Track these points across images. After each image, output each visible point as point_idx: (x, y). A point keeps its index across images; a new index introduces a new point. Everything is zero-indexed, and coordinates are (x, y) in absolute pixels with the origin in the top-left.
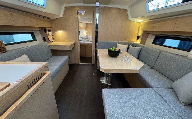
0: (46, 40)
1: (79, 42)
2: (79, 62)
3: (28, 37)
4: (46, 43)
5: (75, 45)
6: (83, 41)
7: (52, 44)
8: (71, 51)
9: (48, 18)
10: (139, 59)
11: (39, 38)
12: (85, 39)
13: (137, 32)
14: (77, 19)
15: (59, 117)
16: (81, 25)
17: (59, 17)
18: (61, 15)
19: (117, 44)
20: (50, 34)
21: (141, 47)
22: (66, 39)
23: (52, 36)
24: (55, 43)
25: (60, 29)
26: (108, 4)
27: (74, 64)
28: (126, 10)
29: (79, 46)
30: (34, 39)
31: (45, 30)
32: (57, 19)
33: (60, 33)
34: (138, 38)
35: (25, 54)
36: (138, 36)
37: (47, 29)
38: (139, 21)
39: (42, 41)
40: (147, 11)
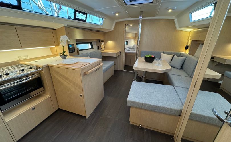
0: (99, 49)
1: (125, 51)
2: (123, 69)
3: (89, 46)
4: (99, 51)
5: (120, 53)
6: (130, 50)
7: (103, 51)
8: (117, 58)
9: (103, 32)
10: (182, 69)
11: (95, 46)
12: (131, 49)
13: (186, 41)
14: (124, 32)
15: (103, 97)
16: (130, 35)
17: (111, 30)
18: (112, 29)
19: (162, 53)
20: (102, 44)
21: (186, 57)
22: (114, 48)
23: (103, 46)
24: (105, 51)
25: (110, 40)
26: (154, 17)
27: (118, 70)
28: (173, 20)
29: (124, 55)
30: (92, 48)
31: (99, 41)
32: (108, 32)
33: (110, 43)
34: (187, 48)
35: (88, 57)
36: (186, 46)
37: (101, 40)
38: (189, 30)
39: (97, 49)
40: (191, 22)
